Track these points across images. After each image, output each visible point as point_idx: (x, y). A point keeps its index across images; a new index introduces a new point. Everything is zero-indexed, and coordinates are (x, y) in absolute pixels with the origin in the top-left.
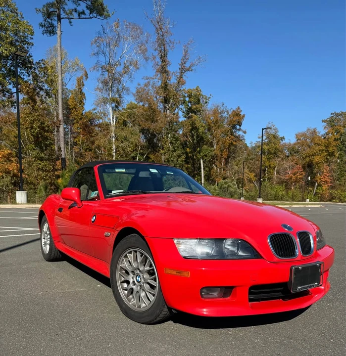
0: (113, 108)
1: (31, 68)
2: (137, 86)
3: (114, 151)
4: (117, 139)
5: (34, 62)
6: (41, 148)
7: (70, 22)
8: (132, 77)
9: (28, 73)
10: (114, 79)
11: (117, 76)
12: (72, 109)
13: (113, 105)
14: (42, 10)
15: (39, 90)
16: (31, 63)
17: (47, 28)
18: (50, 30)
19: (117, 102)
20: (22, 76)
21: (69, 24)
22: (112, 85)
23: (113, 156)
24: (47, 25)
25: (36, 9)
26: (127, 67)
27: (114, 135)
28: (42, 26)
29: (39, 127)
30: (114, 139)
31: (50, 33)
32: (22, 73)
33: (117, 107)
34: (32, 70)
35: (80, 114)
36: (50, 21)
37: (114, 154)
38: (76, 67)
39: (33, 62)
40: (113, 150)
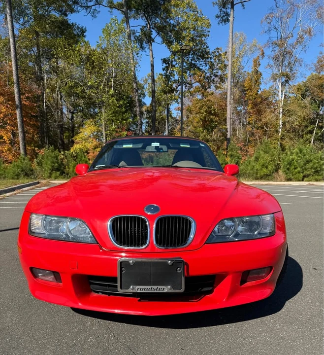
0: (282, 83)
1: (208, 58)
2: (319, 55)
3: (281, 126)
4: (284, 114)
5: (211, 53)
6: (208, 130)
7: (243, 6)
8: (307, 46)
9: (205, 63)
10: (285, 53)
11: (288, 49)
12: (247, 90)
13: (283, 80)
14: (218, 2)
15: (214, 77)
16: (208, 53)
17: (222, 17)
18: (225, 19)
19: (287, 76)
20: (201, 68)
21: (242, 8)
22: (282, 60)
23: (279, 132)
24: (222, 15)
25: (213, 3)
26: (302, 37)
27: (281, 111)
28: (218, 17)
29: (206, 111)
30: (281, 115)
31: (225, 21)
32: (201, 64)
33: (287, 81)
34: (209, 60)
35: (254, 94)
36: (225, 10)
37: (280, 130)
38: (253, 49)
39: (209, 52)
40: (279, 126)
